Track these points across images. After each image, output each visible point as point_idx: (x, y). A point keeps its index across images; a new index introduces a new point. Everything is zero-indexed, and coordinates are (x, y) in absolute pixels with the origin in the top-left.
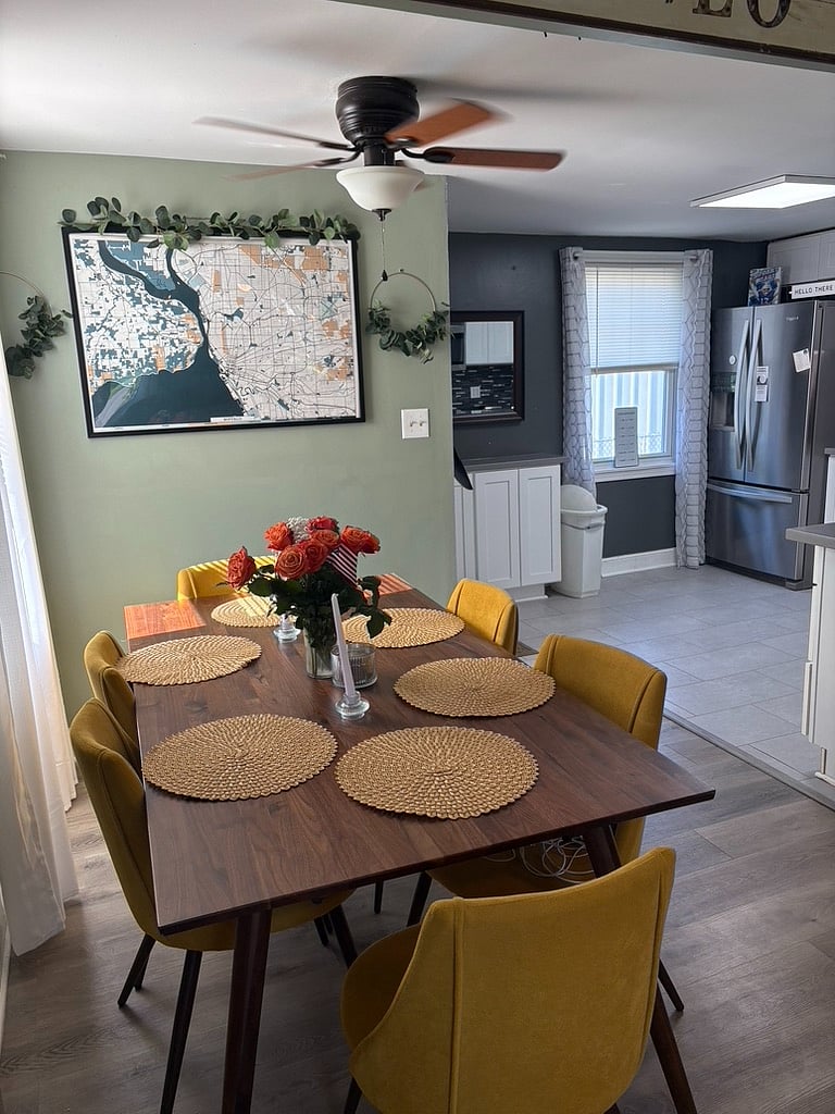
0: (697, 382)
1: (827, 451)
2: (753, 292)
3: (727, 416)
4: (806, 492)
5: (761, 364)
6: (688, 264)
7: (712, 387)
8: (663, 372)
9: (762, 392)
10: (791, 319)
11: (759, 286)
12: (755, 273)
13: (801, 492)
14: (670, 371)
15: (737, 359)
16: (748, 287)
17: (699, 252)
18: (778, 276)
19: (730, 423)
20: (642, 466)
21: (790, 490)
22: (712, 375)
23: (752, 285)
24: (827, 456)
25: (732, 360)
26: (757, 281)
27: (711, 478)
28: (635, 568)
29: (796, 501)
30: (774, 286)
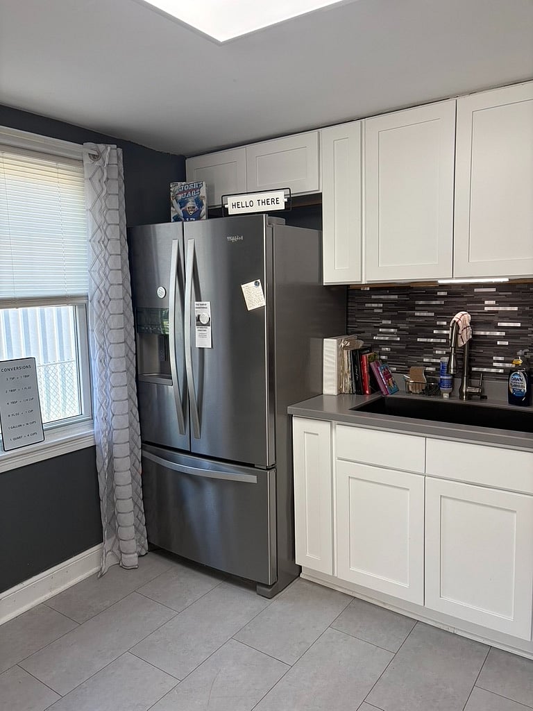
0: (116, 321)
1: (290, 409)
2: (176, 210)
3: (161, 363)
4: (273, 467)
5: (198, 298)
6: (87, 161)
7: (138, 326)
8: (71, 308)
9: (205, 336)
10: (233, 239)
11: (183, 203)
12: (176, 187)
13: (268, 469)
14: (80, 306)
15: (167, 290)
16: (170, 205)
17: (101, 147)
18: (203, 192)
19: (165, 371)
20: (49, 441)
21: (252, 466)
22: (137, 311)
23: (174, 202)
24: (290, 417)
25: (161, 292)
26: (180, 197)
27: (145, 443)
28: (51, 589)
29: (263, 480)
30: (200, 205)
